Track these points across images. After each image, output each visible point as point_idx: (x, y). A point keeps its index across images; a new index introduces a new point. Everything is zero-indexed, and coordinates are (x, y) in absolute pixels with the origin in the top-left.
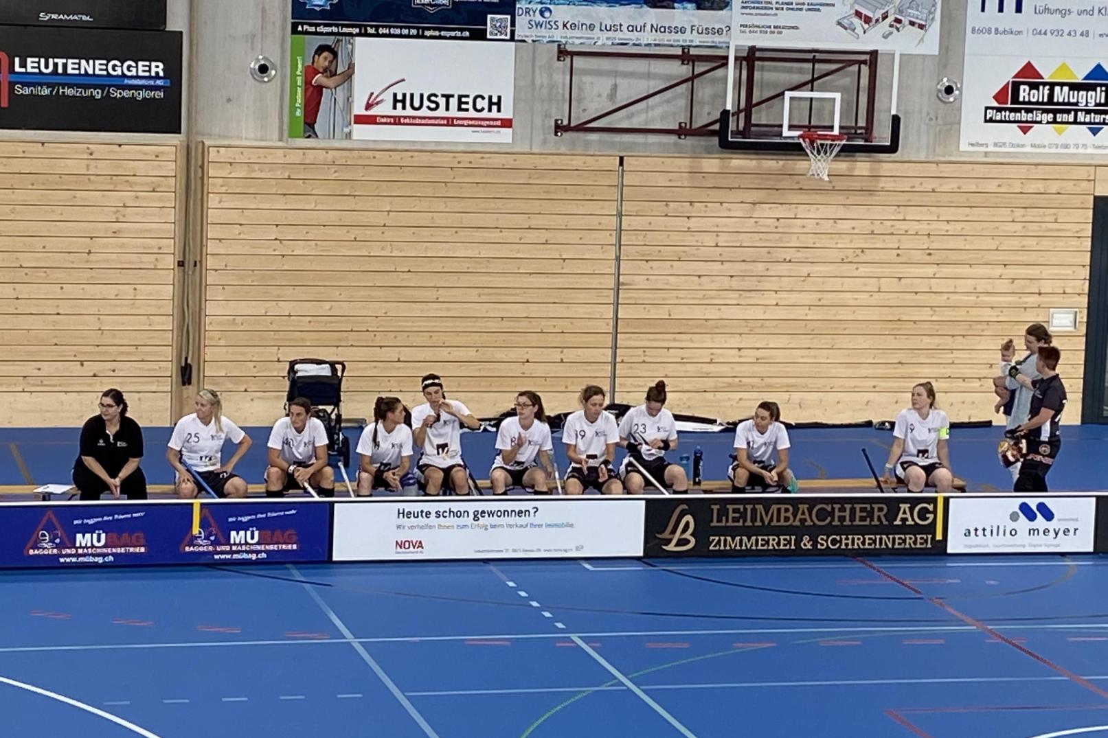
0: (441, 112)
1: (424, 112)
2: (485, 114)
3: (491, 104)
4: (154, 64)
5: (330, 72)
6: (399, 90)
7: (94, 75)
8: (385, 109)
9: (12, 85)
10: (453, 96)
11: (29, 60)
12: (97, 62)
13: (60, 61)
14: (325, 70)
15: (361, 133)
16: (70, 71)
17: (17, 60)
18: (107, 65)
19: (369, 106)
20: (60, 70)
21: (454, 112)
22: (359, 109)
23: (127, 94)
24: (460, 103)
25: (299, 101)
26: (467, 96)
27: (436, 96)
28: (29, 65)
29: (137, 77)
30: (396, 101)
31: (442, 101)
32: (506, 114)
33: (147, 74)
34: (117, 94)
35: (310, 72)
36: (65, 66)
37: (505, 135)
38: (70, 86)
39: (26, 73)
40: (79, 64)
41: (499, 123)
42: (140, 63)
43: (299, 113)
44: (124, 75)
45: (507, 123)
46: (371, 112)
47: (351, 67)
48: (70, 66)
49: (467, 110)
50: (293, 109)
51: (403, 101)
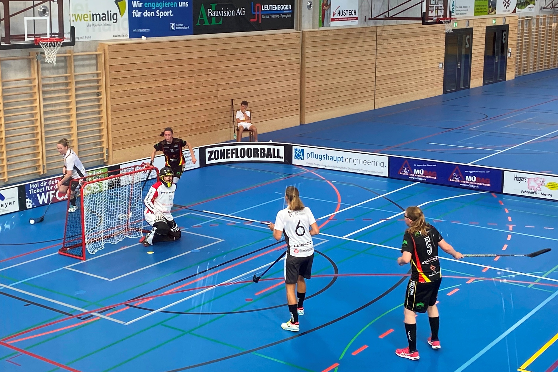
0: (346, 16)
1: (343, 17)
2: (354, 16)
3: (354, 12)
4: (289, 5)
5: (327, 5)
6: (339, 9)
7: (278, 10)
8: (336, 16)
9: (262, 14)
10: (348, 11)
11: (265, 6)
12: (279, 5)
13: (271, 6)
14: (326, 4)
15: (333, 24)
16: (273, 9)
17: (262, 6)
18: (280, 6)
19: (333, 16)
20: (271, 9)
21: (348, 16)
22: (332, 17)
23: (284, 16)
24: (350, 13)
25: (321, 15)
26: (350, 11)
27: (345, 11)
28: (265, 8)
29: (286, 10)
30: (338, 13)
31: (346, 12)
32: (357, 16)
33: (288, 9)
34: (283, 16)
35: (323, 5)
36: (272, 7)
37: (356, 22)
38: (273, 14)
39: (264, 11)
40: (275, 7)
41: (355, 19)
42: (287, 5)
43: (321, 19)
44: (283, 10)
45: (357, 18)
46: (334, 17)
47: (330, 3)
48: (273, 7)
49: (350, 15)
50: (320, 17)
51: (339, 13)
